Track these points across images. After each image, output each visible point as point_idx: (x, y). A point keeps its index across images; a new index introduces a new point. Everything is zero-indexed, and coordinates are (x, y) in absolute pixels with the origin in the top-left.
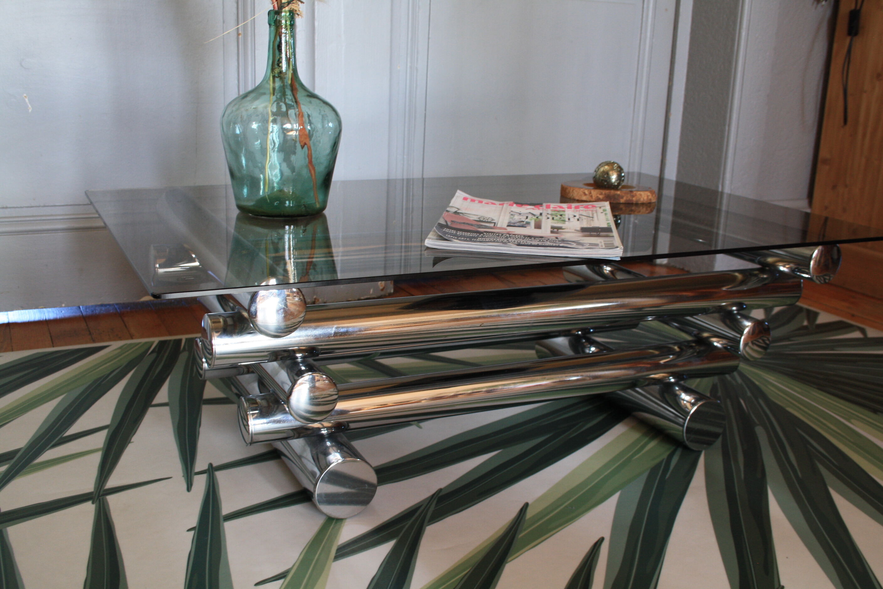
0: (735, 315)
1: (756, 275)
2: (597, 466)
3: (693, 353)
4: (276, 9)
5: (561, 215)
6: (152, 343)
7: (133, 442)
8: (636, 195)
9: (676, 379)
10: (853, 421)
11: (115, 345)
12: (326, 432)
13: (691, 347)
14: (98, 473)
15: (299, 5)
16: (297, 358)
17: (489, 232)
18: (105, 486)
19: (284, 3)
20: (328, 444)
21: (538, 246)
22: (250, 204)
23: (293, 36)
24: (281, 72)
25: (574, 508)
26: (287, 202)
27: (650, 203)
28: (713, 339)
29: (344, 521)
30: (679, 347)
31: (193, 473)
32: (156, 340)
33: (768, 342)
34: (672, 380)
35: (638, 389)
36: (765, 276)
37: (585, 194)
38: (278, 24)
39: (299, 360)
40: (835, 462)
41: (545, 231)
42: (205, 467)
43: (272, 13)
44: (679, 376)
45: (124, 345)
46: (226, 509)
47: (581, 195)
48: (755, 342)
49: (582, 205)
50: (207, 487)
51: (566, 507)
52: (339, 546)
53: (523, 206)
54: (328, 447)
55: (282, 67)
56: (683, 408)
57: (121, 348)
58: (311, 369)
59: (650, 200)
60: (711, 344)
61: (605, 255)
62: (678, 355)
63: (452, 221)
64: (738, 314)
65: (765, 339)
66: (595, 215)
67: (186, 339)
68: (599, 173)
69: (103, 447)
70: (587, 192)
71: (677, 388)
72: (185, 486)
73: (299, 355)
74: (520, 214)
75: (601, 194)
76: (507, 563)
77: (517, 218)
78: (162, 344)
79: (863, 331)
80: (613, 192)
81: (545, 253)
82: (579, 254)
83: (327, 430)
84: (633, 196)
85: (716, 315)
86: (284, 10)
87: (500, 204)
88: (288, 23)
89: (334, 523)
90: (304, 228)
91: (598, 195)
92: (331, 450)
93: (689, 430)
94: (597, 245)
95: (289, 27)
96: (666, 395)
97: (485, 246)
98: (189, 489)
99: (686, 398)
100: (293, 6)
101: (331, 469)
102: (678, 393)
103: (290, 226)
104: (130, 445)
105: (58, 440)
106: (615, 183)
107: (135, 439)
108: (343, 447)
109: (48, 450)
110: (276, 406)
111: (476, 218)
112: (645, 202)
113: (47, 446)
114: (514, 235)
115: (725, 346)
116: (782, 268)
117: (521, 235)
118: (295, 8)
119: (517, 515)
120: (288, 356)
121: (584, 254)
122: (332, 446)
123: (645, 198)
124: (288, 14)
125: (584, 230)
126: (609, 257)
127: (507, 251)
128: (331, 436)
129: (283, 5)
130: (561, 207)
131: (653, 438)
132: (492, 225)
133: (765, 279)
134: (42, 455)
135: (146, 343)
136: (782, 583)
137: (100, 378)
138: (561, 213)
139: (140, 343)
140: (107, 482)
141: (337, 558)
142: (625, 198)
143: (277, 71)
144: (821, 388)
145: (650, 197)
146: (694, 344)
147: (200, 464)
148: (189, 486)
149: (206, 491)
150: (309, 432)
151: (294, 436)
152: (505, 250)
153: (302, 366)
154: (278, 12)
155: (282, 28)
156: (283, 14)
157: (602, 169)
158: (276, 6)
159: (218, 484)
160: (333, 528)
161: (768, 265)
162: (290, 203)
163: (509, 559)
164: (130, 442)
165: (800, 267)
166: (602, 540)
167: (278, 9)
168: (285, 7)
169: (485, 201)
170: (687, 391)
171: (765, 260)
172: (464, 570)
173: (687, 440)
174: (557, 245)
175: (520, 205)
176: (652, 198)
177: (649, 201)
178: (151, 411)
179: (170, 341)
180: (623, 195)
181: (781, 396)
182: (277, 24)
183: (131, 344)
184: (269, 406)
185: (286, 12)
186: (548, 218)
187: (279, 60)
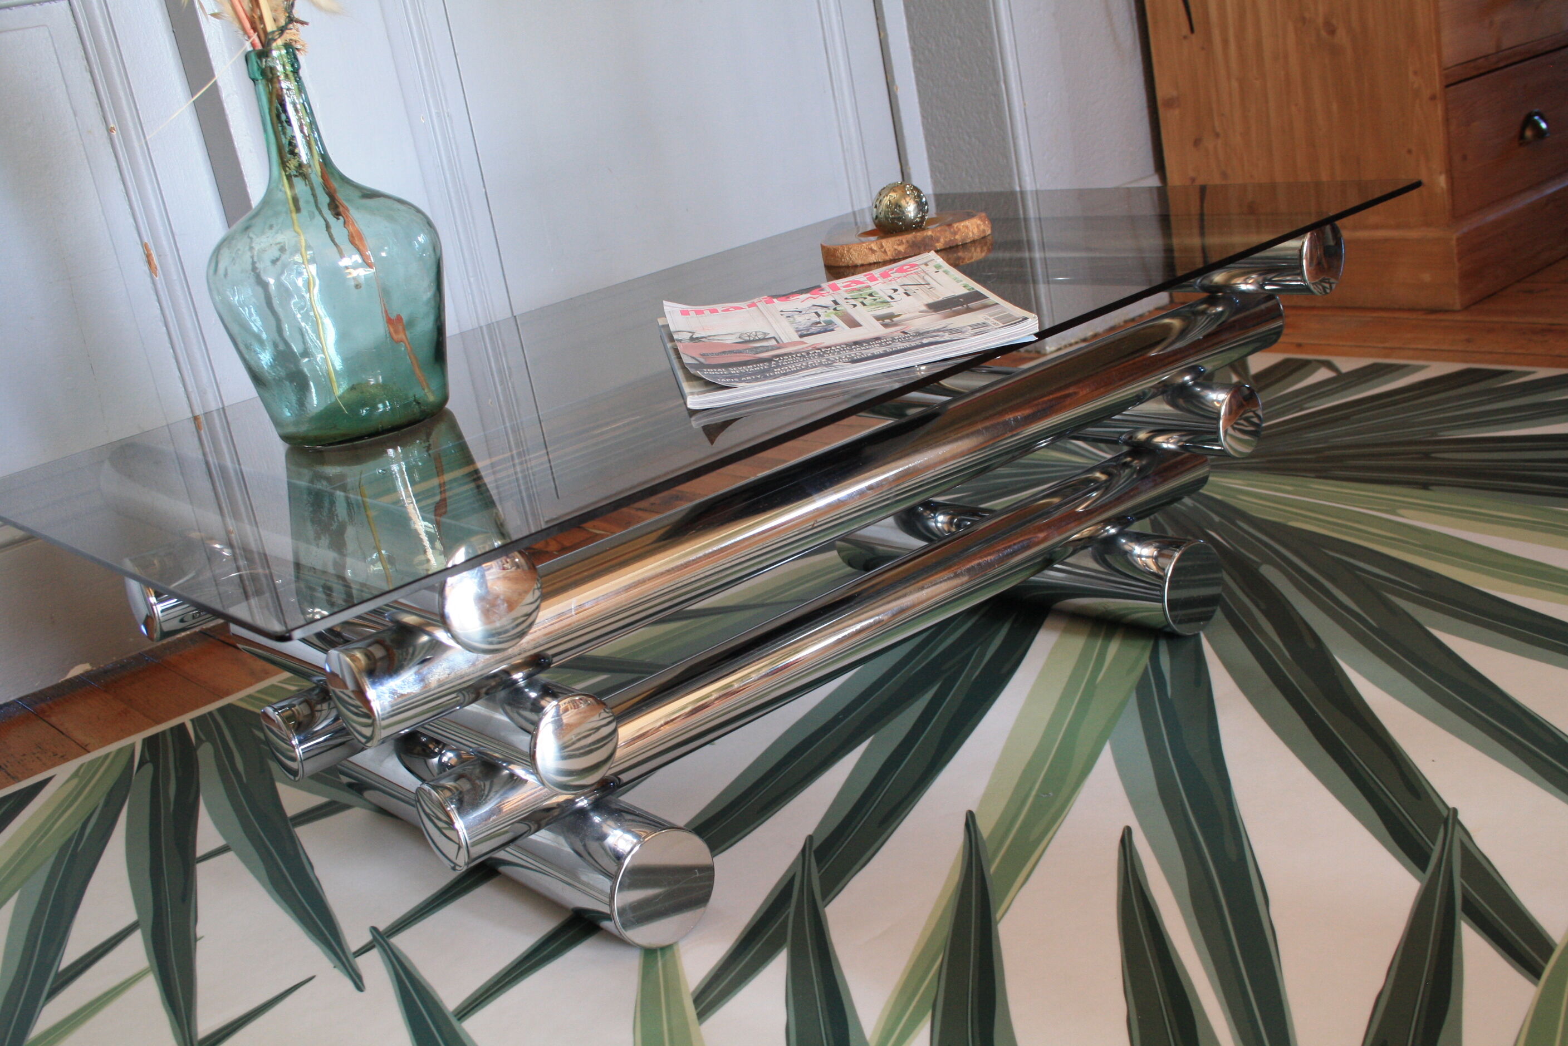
0: (1190, 387)
1: (1203, 312)
2: (1045, 713)
3: (1132, 475)
4: (259, 47)
5: (871, 295)
6: (133, 746)
7: (201, 938)
8: (959, 230)
9: (1119, 527)
10: (1401, 511)
11: (63, 773)
12: (586, 802)
13: (1126, 465)
14: (169, 1016)
15: (297, 30)
16: (516, 682)
17: (783, 355)
18: (196, 1034)
19: (273, 32)
20: (597, 819)
21: (886, 354)
22: (303, 429)
23: (301, 89)
24: (300, 165)
25: (1051, 794)
26: (380, 406)
27: (984, 238)
28: (1158, 439)
29: (675, 947)
30: (1102, 473)
31: (351, 957)
32: (137, 740)
33: (1255, 420)
34: (1113, 531)
35: (1057, 566)
36: (1220, 309)
37: (873, 251)
38: (270, 75)
39: (522, 683)
40: (1414, 586)
41: (872, 328)
42: (367, 938)
43: (253, 58)
44: (1117, 520)
45: (82, 766)
46: (451, 999)
47: (866, 255)
48: (1236, 426)
49: (892, 269)
50: (392, 973)
51: (1037, 796)
52: (692, 994)
53: (791, 298)
54: (599, 825)
55: (300, 157)
56: (1142, 568)
57: (76, 774)
58: (549, 691)
59: (984, 231)
60: (1157, 448)
61: (1009, 337)
62: (1105, 487)
63: (703, 355)
64: (1196, 384)
65: (1251, 414)
66: (927, 278)
67: (192, 721)
68: (883, 207)
69: (151, 966)
70: (874, 247)
71: (1123, 541)
72: (350, 985)
73: (518, 676)
74: (800, 312)
75: (901, 243)
76: (997, 923)
77: (803, 321)
78: (151, 744)
79: (1329, 365)
80: (919, 235)
81: (906, 363)
82: (965, 349)
83: (586, 798)
84: (955, 233)
85: (1160, 397)
86: (274, 45)
87: (750, 306)
88: (289, 68)
89: (659, 958)
90: (427, 444)
91: (896, 247)
92: (606, 829)
93: (1173, 604)
94: (984, 325)
95: (291, 75)
96: (1108, 557)
97: (795, 379)
98: (359, 986)
99: (1144, 553)
100: (288, 36)
101: (630, 865)
102: (1127, 547)
103: (395, 448)
104: (199, 944)
105: (53, 982)
106: (915, 217)
107: (201, 929)
108: (623, 815)
109: (43, 1006)
110: (488, 783)
111: (734, 339)
112: (976, 238)
113: (38, 1001)
114: (827, 347)
115: (1180, 444)
116: (1243, 287)
117: (840, 345)
118: (293, 38)
119: (965, 835)
120: (498, 685)
121: (975, 346)
122: (604, 821)
123: (976, 231)
124: (284, 52)
125: (936, 307)
126: (1018, 339)
127: (839, 377)
128: (598, 806)
129: (270, 37)
130: (858, 282)
131: (1109, 636)
132: (773, 342)
133: (1222, 313)
134: (38, 1017)
135: (120, 751)
136: (1451, 805)
137: (70, 840)
138: (869, 291)
139: (107, 756)
140: (196, 1025)
141: (702, 1014)
142: (942, 240)
143: (293, 164)
144: (1323, 474)
145: (982, 227)
146: (1129, 459)
147: (355, 937)
148: (357, 980)
149: (395, 979)
150: (556, 813)
151: (530, 829)
152: (834, 377)
153: (530, 691)
154: (264, 53)
155: (279, 82)
156: (275, 53)
157: (886, 201)
158: (257, 41)
159: (406, 957)
160: (664, 966)
161: (1219, 288)
162: (385, 406)
163: (998, 915)
164: (196, 940)
165: (1269, 276)
166: (1127, 832)
167: (263, 45)
168: (275, 40)
169: (719, 307)
170: (1140, 538)
171: (1211, 281)
172: (934, 961)
173: (1174, 622)
174: (918, 343)
175: (784, 298)
176: (986, 228)
177: (982, 235)
178: (203, 871)
179: (164, 733)
180: (938, 234)
181: (1269, 507)
182: (267, 76)
183: (92, 762)
184: (474, 788)
185: (278, 49)
186: (855, 306)
187: (290, 143)
